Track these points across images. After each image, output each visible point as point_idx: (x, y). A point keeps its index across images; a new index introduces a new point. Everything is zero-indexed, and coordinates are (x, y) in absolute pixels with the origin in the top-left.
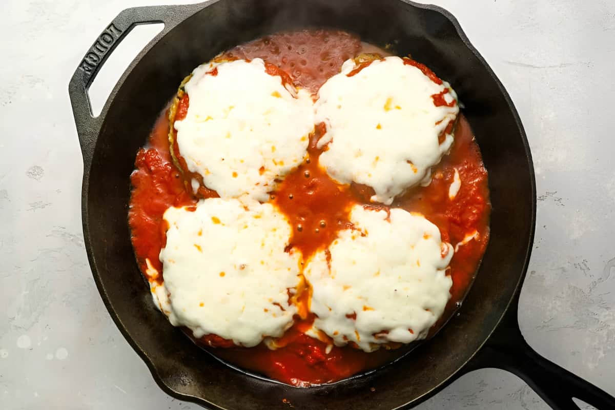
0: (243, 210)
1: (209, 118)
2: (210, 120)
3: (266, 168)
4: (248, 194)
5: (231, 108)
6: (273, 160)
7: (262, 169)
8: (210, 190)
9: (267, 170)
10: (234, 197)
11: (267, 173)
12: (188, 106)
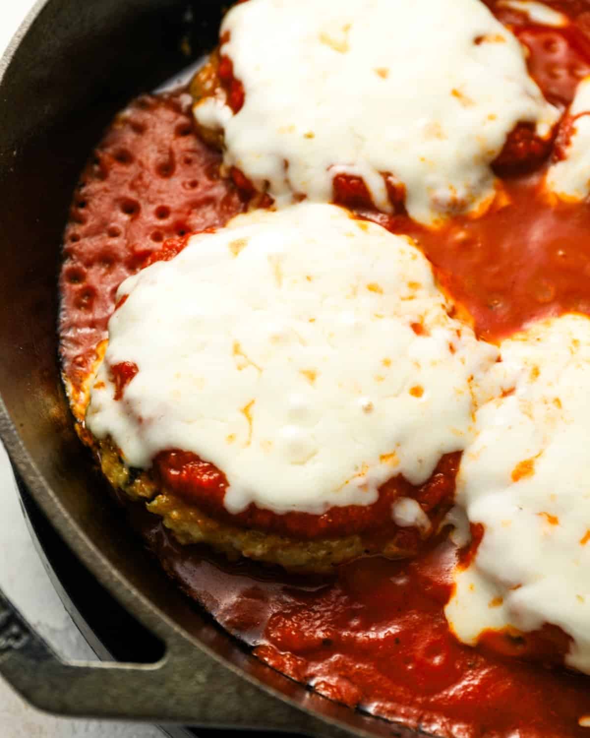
0: (510, 399)
1: (246, 410)
2: (253, 410)
3: (416, 320)
4: (472, 378)
5: (236, 350)
6: (403, 299)
7: (417, 328)
8: (436, 471)
9: (422, 317)
10: (473, 415)
11: (428, 321)
12: (195, 458)
